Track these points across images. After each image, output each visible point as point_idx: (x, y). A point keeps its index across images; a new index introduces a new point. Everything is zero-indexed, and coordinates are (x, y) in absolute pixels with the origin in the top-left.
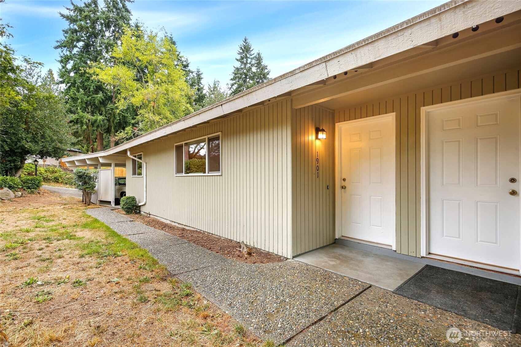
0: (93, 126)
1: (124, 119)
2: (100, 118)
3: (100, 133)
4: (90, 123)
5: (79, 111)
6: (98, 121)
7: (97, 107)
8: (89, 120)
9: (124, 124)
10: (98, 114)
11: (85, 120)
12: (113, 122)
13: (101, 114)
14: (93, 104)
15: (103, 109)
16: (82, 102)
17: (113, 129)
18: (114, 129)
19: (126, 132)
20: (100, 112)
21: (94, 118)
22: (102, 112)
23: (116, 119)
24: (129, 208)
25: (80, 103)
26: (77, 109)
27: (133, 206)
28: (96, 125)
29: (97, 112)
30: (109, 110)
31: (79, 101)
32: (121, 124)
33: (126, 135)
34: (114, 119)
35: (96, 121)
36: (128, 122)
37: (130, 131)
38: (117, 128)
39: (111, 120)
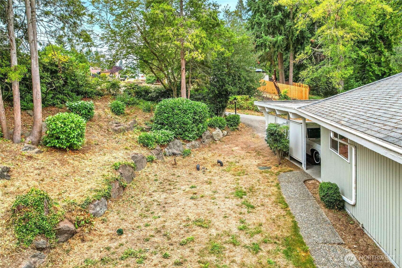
0: (274, 47)
1: (302, 35)
2: (280, 38)
3: (280, 53)
4: (272, 45)
5: (263, 35)
6: (279, 42)
7: (277, 27)
8: (271, 42)
9: (302, 40)
10: (279, 35)
11: (268, 43)
12: (292, 39)
13: (281, 34)
14: (274, 25)
15: (282, 28)
16: (265, 26)
17: (291, 46)
18: (293, 46)
19: (306, 52)
20: (280, 32)
21: (275, 39)
22: (282, 31)
23: (294, 36)
24: (331, 202)
25: (263, 27)
26: (261, 33)
27: (336, 200)
28: (276, 46)
29: (277, 33)
30: (287, 28)
31: (263, 25)
32: (299, 40)
33: (306, 56)
34: (292, 37)
35: (276, 42)
36: (305, 37)
37: (310, 51)
38: (295, 45)
39: (290, 38)
